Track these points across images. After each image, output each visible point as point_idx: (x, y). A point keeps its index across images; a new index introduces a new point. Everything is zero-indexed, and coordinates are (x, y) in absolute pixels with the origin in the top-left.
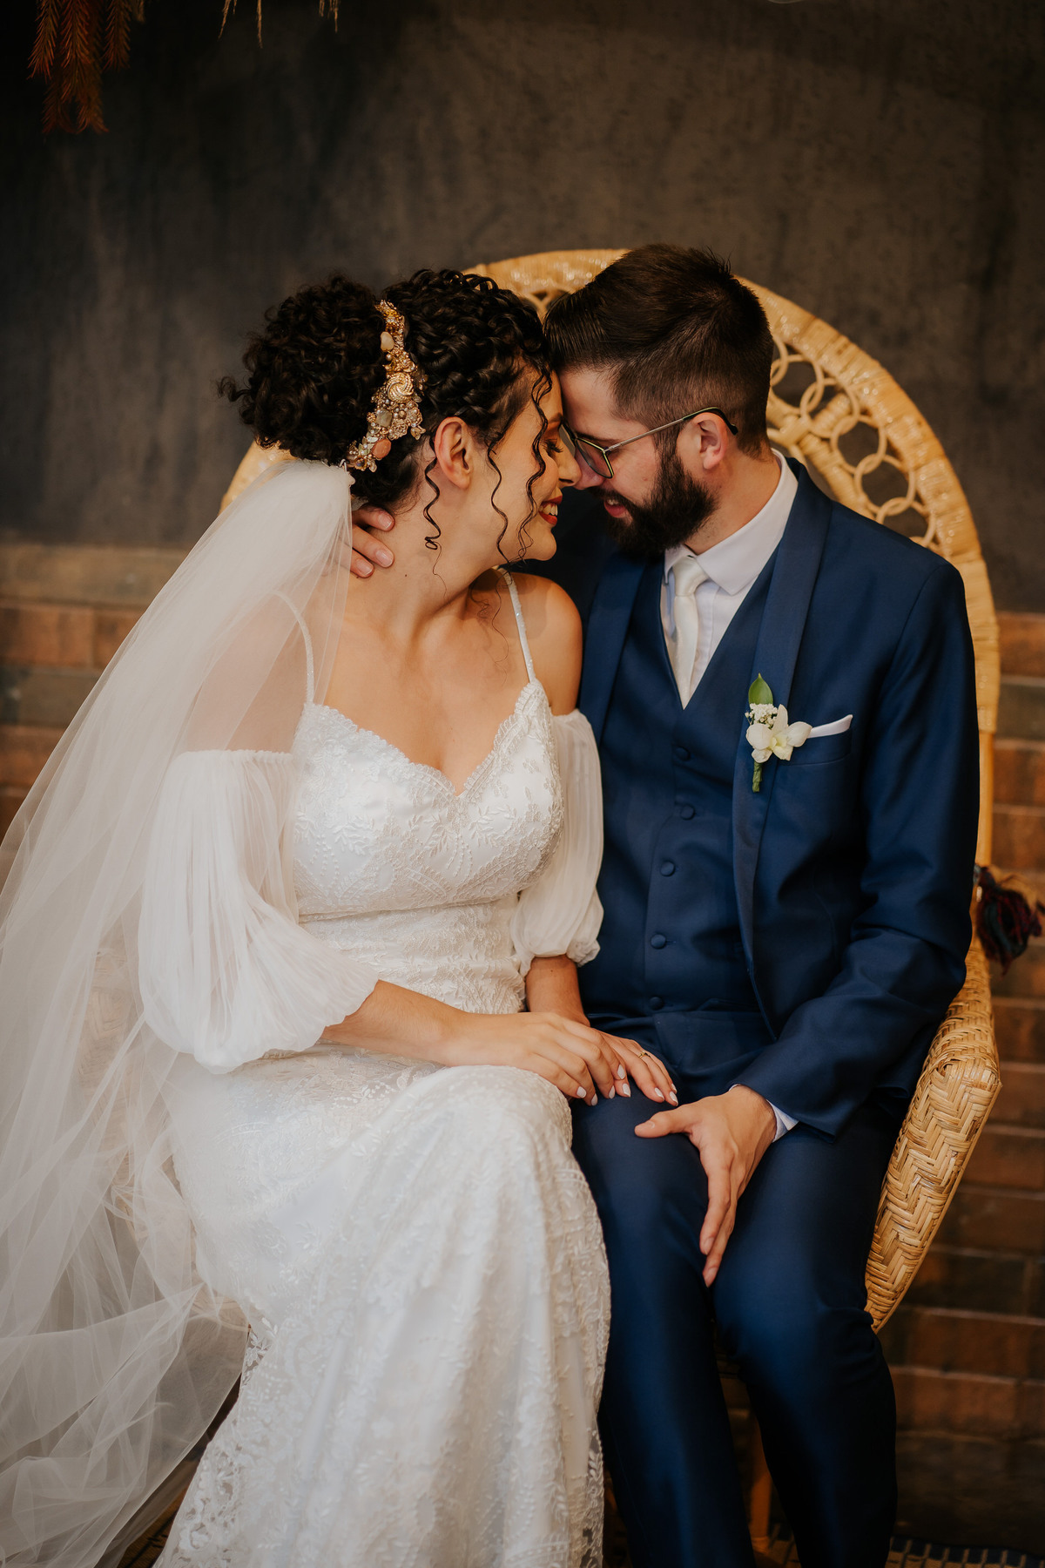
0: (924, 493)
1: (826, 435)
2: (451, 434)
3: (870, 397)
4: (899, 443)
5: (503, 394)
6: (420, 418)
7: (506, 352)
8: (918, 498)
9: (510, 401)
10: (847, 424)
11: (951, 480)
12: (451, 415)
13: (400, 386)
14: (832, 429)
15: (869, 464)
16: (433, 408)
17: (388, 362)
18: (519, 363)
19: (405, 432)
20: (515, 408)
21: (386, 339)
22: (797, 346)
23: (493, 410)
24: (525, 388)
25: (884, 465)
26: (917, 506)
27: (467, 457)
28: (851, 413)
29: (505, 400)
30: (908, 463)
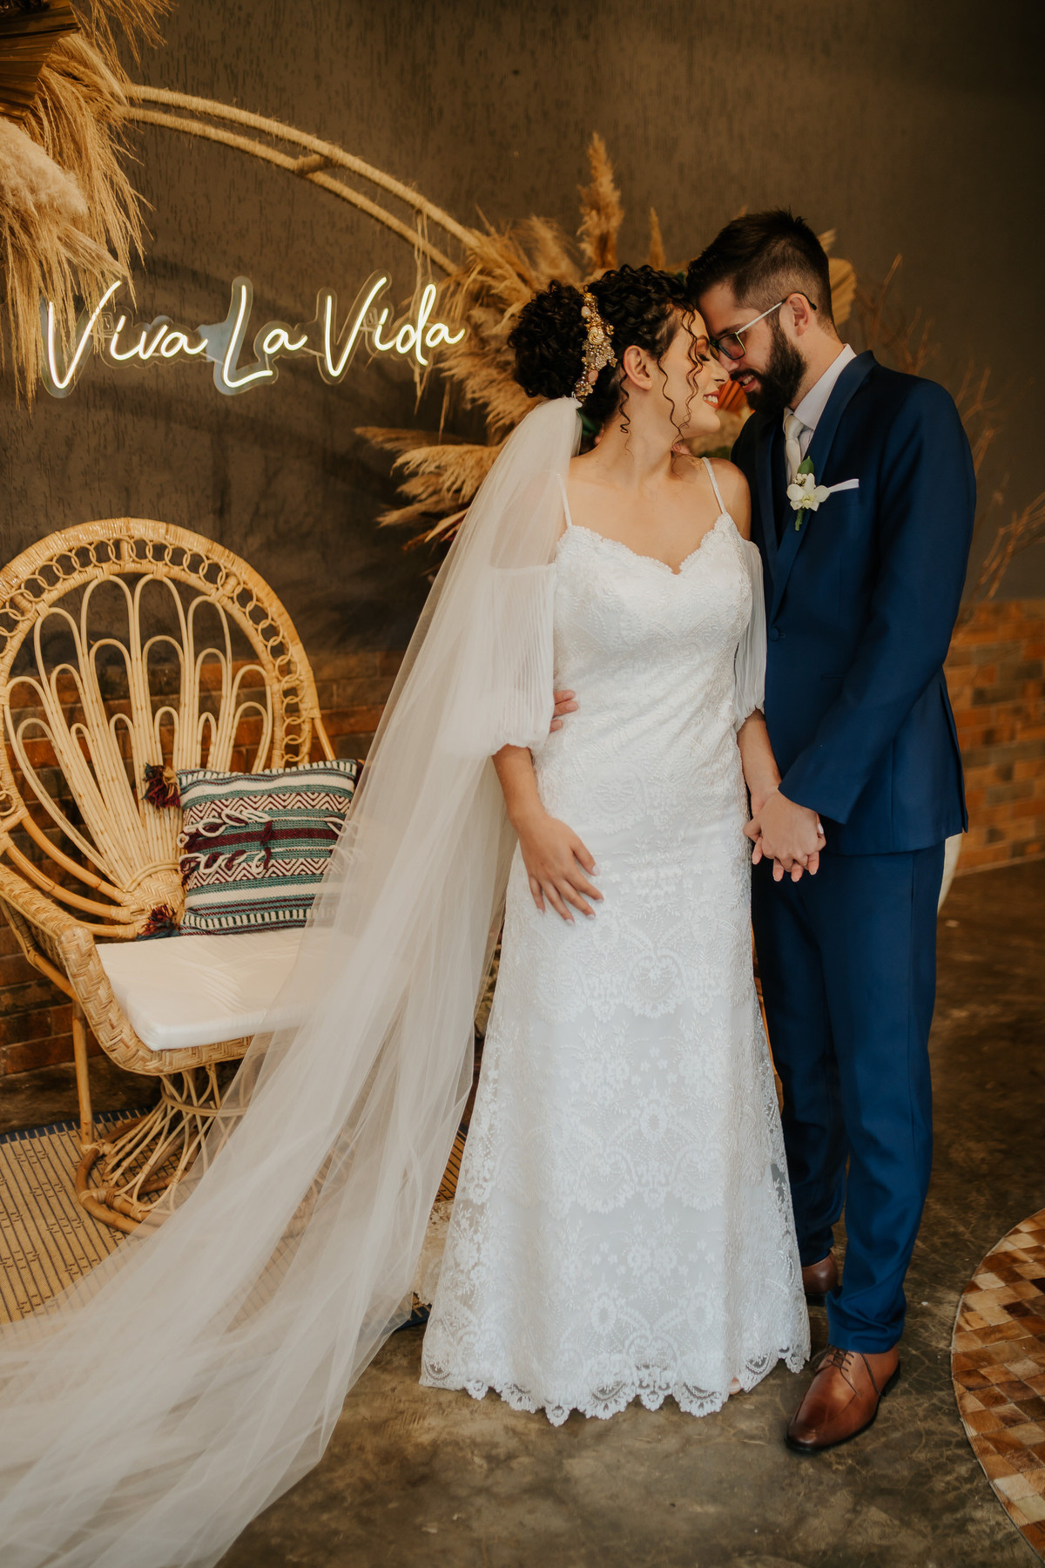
0: (275, 617)
1: (231, 595)
2: (634, 357)
3: (244, 577)
4: (261, 596)
5: (661, 327)
6: (613, 353)
7: (659, 302)
8: (272, 620)
9: (668, 330)
10: (238, 590)
11: (283, 609)
12: (631, 344)
13: (597, 334)
14: (233, 592)
15: (250, 606)
16: (619, 344)
17: (588, 323)
18: (669, 306)
19: (605, 364)
20: (671, 335)
21: (586, 312)
22: (210, 556)
23: (658, 337)
24: (676, 319)
25: (256, 606)
26: (273, 623)
27: (647, 370)
28: (239, 584)
29: (664, 330)
30: (266, 605)
